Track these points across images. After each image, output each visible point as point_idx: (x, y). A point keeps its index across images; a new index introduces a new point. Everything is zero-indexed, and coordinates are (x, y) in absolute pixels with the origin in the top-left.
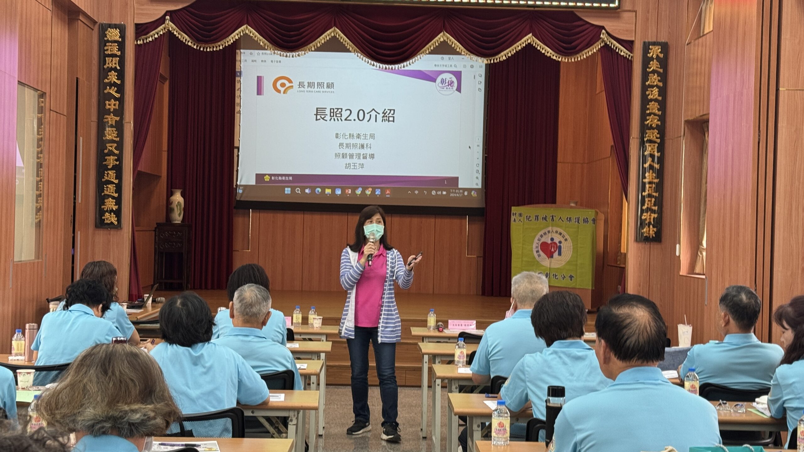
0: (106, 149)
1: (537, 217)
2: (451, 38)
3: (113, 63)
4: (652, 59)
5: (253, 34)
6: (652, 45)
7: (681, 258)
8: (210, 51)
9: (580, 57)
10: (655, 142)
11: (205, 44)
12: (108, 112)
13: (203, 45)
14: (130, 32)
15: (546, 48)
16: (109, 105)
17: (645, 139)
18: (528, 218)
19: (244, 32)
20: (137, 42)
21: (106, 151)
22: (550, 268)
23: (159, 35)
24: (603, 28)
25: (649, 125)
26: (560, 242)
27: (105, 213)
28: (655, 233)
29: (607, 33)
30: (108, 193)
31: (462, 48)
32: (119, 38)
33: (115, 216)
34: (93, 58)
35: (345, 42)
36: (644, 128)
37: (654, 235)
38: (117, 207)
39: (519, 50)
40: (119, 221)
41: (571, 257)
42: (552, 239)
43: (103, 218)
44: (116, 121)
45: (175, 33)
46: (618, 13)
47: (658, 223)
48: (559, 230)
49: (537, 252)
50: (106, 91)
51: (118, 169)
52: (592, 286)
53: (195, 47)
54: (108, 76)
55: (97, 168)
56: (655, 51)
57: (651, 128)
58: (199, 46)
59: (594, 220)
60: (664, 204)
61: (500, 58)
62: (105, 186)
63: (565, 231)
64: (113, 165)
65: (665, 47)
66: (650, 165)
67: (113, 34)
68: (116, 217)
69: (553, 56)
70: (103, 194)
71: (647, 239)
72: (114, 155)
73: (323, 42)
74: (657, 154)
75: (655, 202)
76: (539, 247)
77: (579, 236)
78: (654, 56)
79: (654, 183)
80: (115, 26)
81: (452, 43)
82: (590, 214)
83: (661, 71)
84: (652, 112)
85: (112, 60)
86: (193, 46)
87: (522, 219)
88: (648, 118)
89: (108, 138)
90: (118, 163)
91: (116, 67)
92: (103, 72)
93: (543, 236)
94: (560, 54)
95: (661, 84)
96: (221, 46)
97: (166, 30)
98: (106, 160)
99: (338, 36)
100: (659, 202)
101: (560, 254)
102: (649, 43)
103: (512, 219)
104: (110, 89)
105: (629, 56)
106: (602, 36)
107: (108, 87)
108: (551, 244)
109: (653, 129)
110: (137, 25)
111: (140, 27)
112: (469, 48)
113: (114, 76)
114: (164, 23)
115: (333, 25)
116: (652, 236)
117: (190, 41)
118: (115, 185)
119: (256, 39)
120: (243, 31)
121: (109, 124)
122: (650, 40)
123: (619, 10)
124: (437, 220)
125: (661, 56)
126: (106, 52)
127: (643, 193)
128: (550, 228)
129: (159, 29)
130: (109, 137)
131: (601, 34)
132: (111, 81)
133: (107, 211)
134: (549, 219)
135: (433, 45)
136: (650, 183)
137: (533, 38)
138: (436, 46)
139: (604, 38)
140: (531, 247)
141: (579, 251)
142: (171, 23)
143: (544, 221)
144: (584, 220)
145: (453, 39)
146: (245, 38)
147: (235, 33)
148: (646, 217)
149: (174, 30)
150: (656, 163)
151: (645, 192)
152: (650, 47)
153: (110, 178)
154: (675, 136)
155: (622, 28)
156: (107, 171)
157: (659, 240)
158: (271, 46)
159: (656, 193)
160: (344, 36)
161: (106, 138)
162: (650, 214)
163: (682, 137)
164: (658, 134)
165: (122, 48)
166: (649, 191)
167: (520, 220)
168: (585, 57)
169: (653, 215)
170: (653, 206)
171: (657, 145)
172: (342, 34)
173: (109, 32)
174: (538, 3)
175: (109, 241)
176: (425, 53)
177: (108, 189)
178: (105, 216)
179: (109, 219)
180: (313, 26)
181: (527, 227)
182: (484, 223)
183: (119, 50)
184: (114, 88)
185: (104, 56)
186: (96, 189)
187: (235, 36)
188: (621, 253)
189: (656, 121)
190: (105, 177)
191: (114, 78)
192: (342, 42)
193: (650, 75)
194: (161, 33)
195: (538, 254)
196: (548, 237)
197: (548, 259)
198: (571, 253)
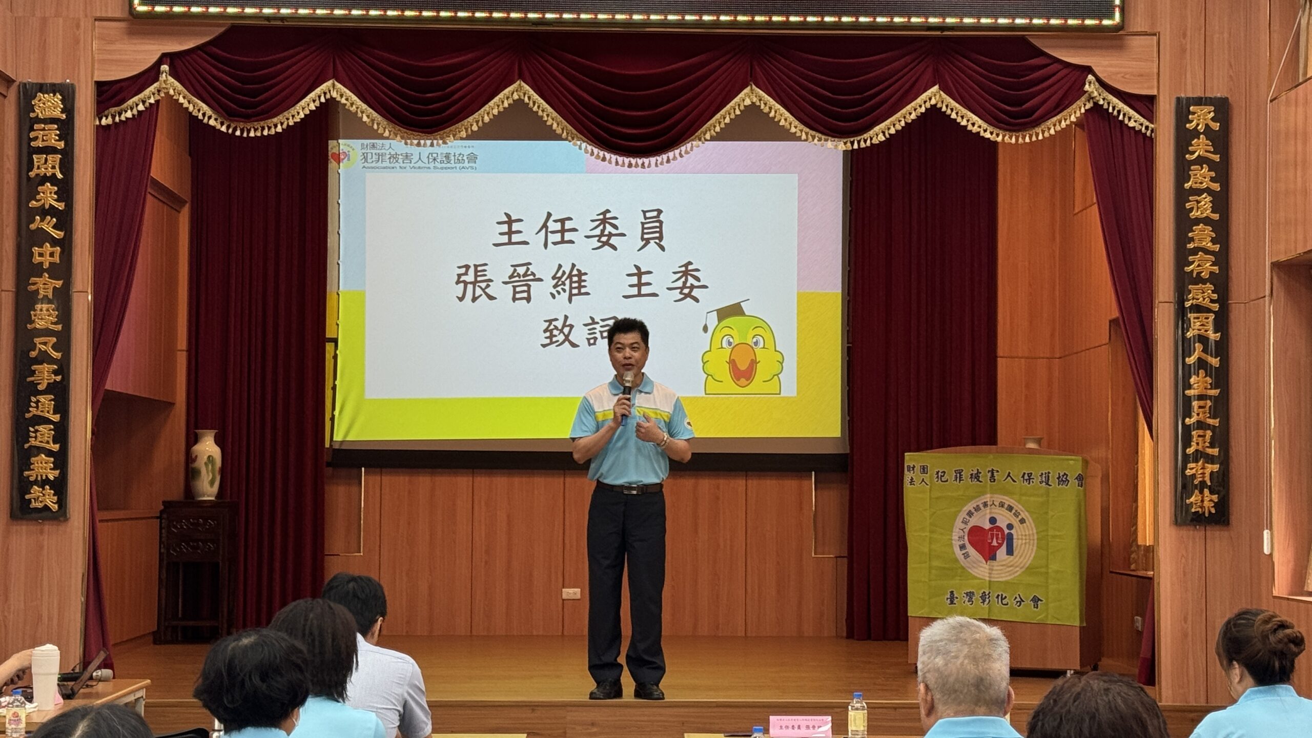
0: (34, 350)
1: (959, 474)
2: (767, 97)
3: (47, 165)
4: (1195, 133)
5: (347, 99)
6: (1195, 105)
7: (1276, 558)
8: (256, 136)
9: (1043, 132)
10: (1209, 310)
11: (245, 122)
12: (38, 270)
13: (242, 125)
14: (85, 101)
15: (970, 115)
16: (41, 255)
17: (1188, 304)
18: (940, 476)
19: (328, 96)
20: (100, 119)
21: (33, 354)
22: (990, 581)
23: (147, 105)
24: (1089, 70)
25: (1194, 275)
26: (1010, 527)
27: (32, 487)
28: (1216, 505)
29: (1099, 80)
30: (38, 444)
31: (791, 118)
32: (62, 112)
33: (52, 492)
34: (6, 158)
35: (543, 111)
36: (1183, 281)
37: (1213, 511)
38: (57, 472)
39: (913, 120)
40: (62, 502)
41: (1035, 558)
42: (993, 520)
43: (27, 497)
44: (55, 288)
45: (181, 100)
46: (1120, 38)
47: (1223, 483)
48: (1008, 501)
49: (962, 547)
50: (33, 227)
51: (60, 392)
52: (1081, 621)
53: (224, 129)
54: (39, 194)
55: (14, 389)
56: (1202, 117)
57: (1199, 280)
58: (233, 125)
59: (1080, 478)
60: (1233, 441)
61: (871, 139)
62: (31, 429)
63: (1020, 502)
64: (49, 384)
65: (1222, 108)
66: (1199, 359)
67: (49, 106)
68: (54, 495)
69: (985, 131)
70: (26, 446)
71: (1198, 520)
72: (51, 361)
73: (495, 112)
74: (1213, 336)
75: (1212, 438)
76: (966, 538)
77: (1051, 513)
78: (1199, 127)
79: (1211, 396)
80: (53, 89)
81: (770, 108)
82: (1072, 465)
83: (1217, 158)
84: (1200, 245)
85: (46, 160)
86: (218, 126)
87: (926, 477)
88: (1191, 258)
89: (38, 326)
90: (59, 378)
91: (54, 175)
92: (28, 185)
93: (972, 514)
94: (1000, 128)
95: (1216, 187)
96: (279, 126)
97: (163, 95)
98: (33, 373)
99: (526, 100)
100: (1222, 438)
101: (1010, 552)
102: (1188, 99)
103: (907, 479)
104: (42, 220)
105: (1147, 128)
106: (1087, 87)
107: (38, 218)
108: (991, 529)
109: (1204, 282)
110: (99, 85)
111: (105, 88)
112: (807, 119)
113: (51, 193)
114: (156, 79)
115: (516, 77)
116: (1210, 512)
117: (214, 116)
118: (52, 427)
119: (353, 109)
120: (325, 93)
121: (40, 297)
122: (1190, 95)
123: (1121, 33)
124: (750, 482)
125: (1216, 126)
126: (33, 144)
127: (1187, 421)
128: (988, 495)
129: (147, 92)
130: (40, 324)
131: (1085, 84)
132: (44, 204)
133: (35, 482)
134: (985, 476)
135: (729, 114)
136: (1201, 397)
137: (940, 95)
138: (736, 116)
139: (1093, 92)
140: (948, 537)
141: (1050, 544)
142: (173, 80)
143: (975, 482)
144: (1058, 478)
145: (771, 100)
146: (329, 108)
147: (308, 97)
148: (1194, 471)
149: (179, 94)
150: (1211, 356)
151: (1190, 418)
152: (1191, 108)
153: (42, 411)
154: (1253, 297)
155: (1130, 70)
156: (35, 397)
157: (1224, 522)
158: (385, 123)
159: (1214, 418)
160: (540, 99)
161: (33, 326)
162: (1204, 465)
163: (1267, 299)
164: (1213, 292)
165: (68, 134)
166: (1198, 414)
167: (923, 480)
168: (1052, 132)
169: (1210, 466)
170: (1207, 447)
171: (1212, 316)
172: (535, 94)
173: (39, 101)
174: (950, 20)
175: (41, 548)
176: (712, 131)
177: (38, 434)
178: (31, 493)
179: (40, 499)
180: (475, 79)
181: (940, 495)
182: (848, 486)
183: (61, 138)
184: (52, 218)
185: (28, 152)
186: (12, 433)
187: (308, 105)
188: (1138, 546)
189: (1208, 264)
190: (31, 409)
191: (51, 197)
192: (537, 112)
193: (1192, 167)
194: (152, 101)
195: (964, 552)
196: (986, 514)
197: (984, 562)
198: (1035, 548)
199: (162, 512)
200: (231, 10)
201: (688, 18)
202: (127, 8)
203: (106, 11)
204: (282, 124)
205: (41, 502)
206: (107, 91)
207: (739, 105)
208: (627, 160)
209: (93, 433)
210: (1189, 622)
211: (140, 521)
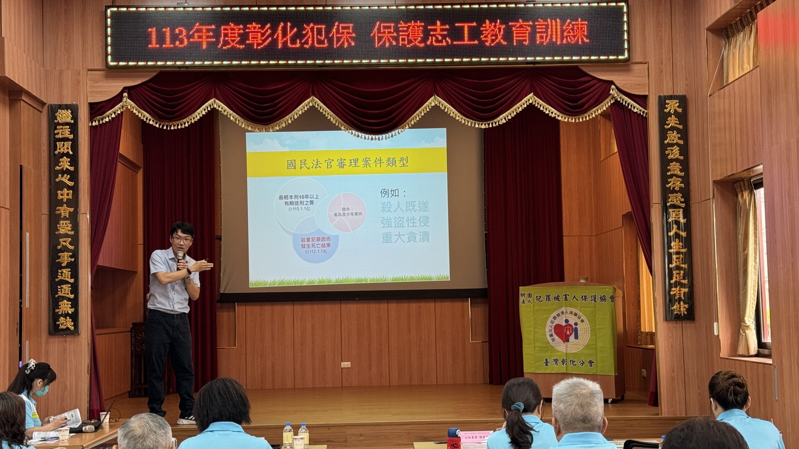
0: (59, 245)
1: (548, 297)
2: (443, 102)
3: (64, 148)
4: (669, 114)
5: (222, 108)
6: (668, 99)
7: (721, 338)
8: (174, 129)
9: (589, 116)
10: (679, 207)
11: (169, 122)
12: (61, 203)
13: (167, 123)
14: (84, 113)
15: (550, 108)
16: (62, 195)
17: (668, 204)
18: (538, 298)
19: (212, 107)
20: (92, 123)
21: (59, 247)
22: (566, 353)
23: (117, 114)
24: (612, 83)
25: (671, 189)
26: (576, 324)
27: (60, 318)
28: (687, 310)
29: (617, 88)
30: (62, 295)
31: (456, 112)
32: (71, 119)
33: (71, 320)
34: (42, 144)
35: (325, 112)
36: (666, 192)
37: (686, 313)
38: (73, 310)
39: (520, 112)
40: (76, 325)
41: (589, 340)
42: (567, 321)
43: (57, 323)
44: (70, 212)
45: (135, 111)
46: (628, 65)
47: (690, 298)
48: (574, 310)
49: (551, 335)
50: (57, 180)
51: (74, 267)
52: (615, 373)
53: (157, 126)
54: (60, 162)
55: (49, 267)
56: (672, 106)
57: (674, 191)
58: (162, 124)
59: (612, 298)
60: (695, 276)
61: (499, 122)
62: (59, 287)
63: (580, 311)
64: (67, 263)
65: (683, 101)
66: (676, 233)
67: (65, 116)
68: (72, 322)
69: (558, 116)
70: (56, 296)
71: (678, 318)
72: (68, 250)
73: (300, 113)
74: (682, 221)
75: (684, 274)
76: (553, 330)
77: (597, 316)
78: (671, 111)
79: (682, 253)
80: (67, 107)
81: (445, 107)
82: (607, 290)
83: (681, 127)
84: (674, 173)
85: (64, 145)
86: (154, 124)
87: (531, 299)
88: (669, 180)
89: (61, 232)
90: (73, 260)
91: (68, 152)
92: (54, 159)
93: (556, 318)
94: (566, 115)
95: (681, 142)
96: (187, 123)
97: (125, 109)
98: (59, 257)
99: (316, 106)
100: (690, 274)
101: (576, 337)
102: (665, 96)
103: (521, 300)
104: (62, 177)
105: (643, 112)
106: (611, 92)
107: (60, 175)
108: (566, 326)
109: (677, 192)
110: (91, 105)
111: (94, 106)
112: (465, 112)
113: (66, 162)
114: (121, 101)
115: (311, 94)
116: (684, 314)
117: (152, 119)
118: (70, 285)
119: (225, 113)
120: (210, 106)
121: (62, 217)
122: (666, 94)
123: (628, 63)
124: (437, 304)
125: (680, 110)
126: (56, 136)
127: (670, 266)
128: (564, 308)
129: (116, 107)
130: (62, 231)
131: (610, 90)
132: (63, 168)
133: (62, 315)
134: (562, 298)
135: (424, 111)
136: (678, 253)
137: (534, 98)
138: (427, 112)
139: (614, 94)
140: (544, 330)
141: (598, 333)
142: (130, 101)
143: (557, 301)
144: (601, 298)
145: (446, 103)
146: (213, 113)
147: (202, 108)
148: (675, 292)
149: (133, 108)
150: (682, 231)
151: (672, 264)
152: (667, 101)
153: (64, 277)
154: (703, 199)
155: (633, 82)
156: (61, 270)
157: (692, 318)
158: (242, 120)
159: (685, 264)
160: (323, 105)
161: (59, 232)
162: (680, 289)
163: (711, 200)
164: (682, 197)
165: (75, 130)
166: (676, 262)
167: (529, 301)
168: (594, 116)
169: (683, 289)
170: (682, 279)
171: (681, 210)
172: (321, 103)
173: (59, 114)
174: (538, 59)
175: (65, 350)
176: (415, 120)
177: (63, 289)
178: (59, 321)
179: (64, 324)
180: (288, 96)
181: (538, 308)
182: (488, 305)
183: (71, 133)
184: (67, 175)
185: (54, 141)
186: (49, 290)
187: (201, 112)
188: (642, 332)
189: (678, 183)
190: (58, 276)
191: (67, 164)
192: (322, 112)
193: (668, 132)
194: (119, 112)
195: (552, 338)
196: (562, 318)
197: (563, 343)
198: (589, 335)
199: (132, 329)
200: (159, 63)
201: (400, 61)
202: (105, 64)
203: (94, 66)
204: (188, 122)
205: (65, 325)
206: (96, 107)
207: (429, 106)
208: (370, 136)
209: (92, 288)
210: (676, 372)
211: (120, 334)
